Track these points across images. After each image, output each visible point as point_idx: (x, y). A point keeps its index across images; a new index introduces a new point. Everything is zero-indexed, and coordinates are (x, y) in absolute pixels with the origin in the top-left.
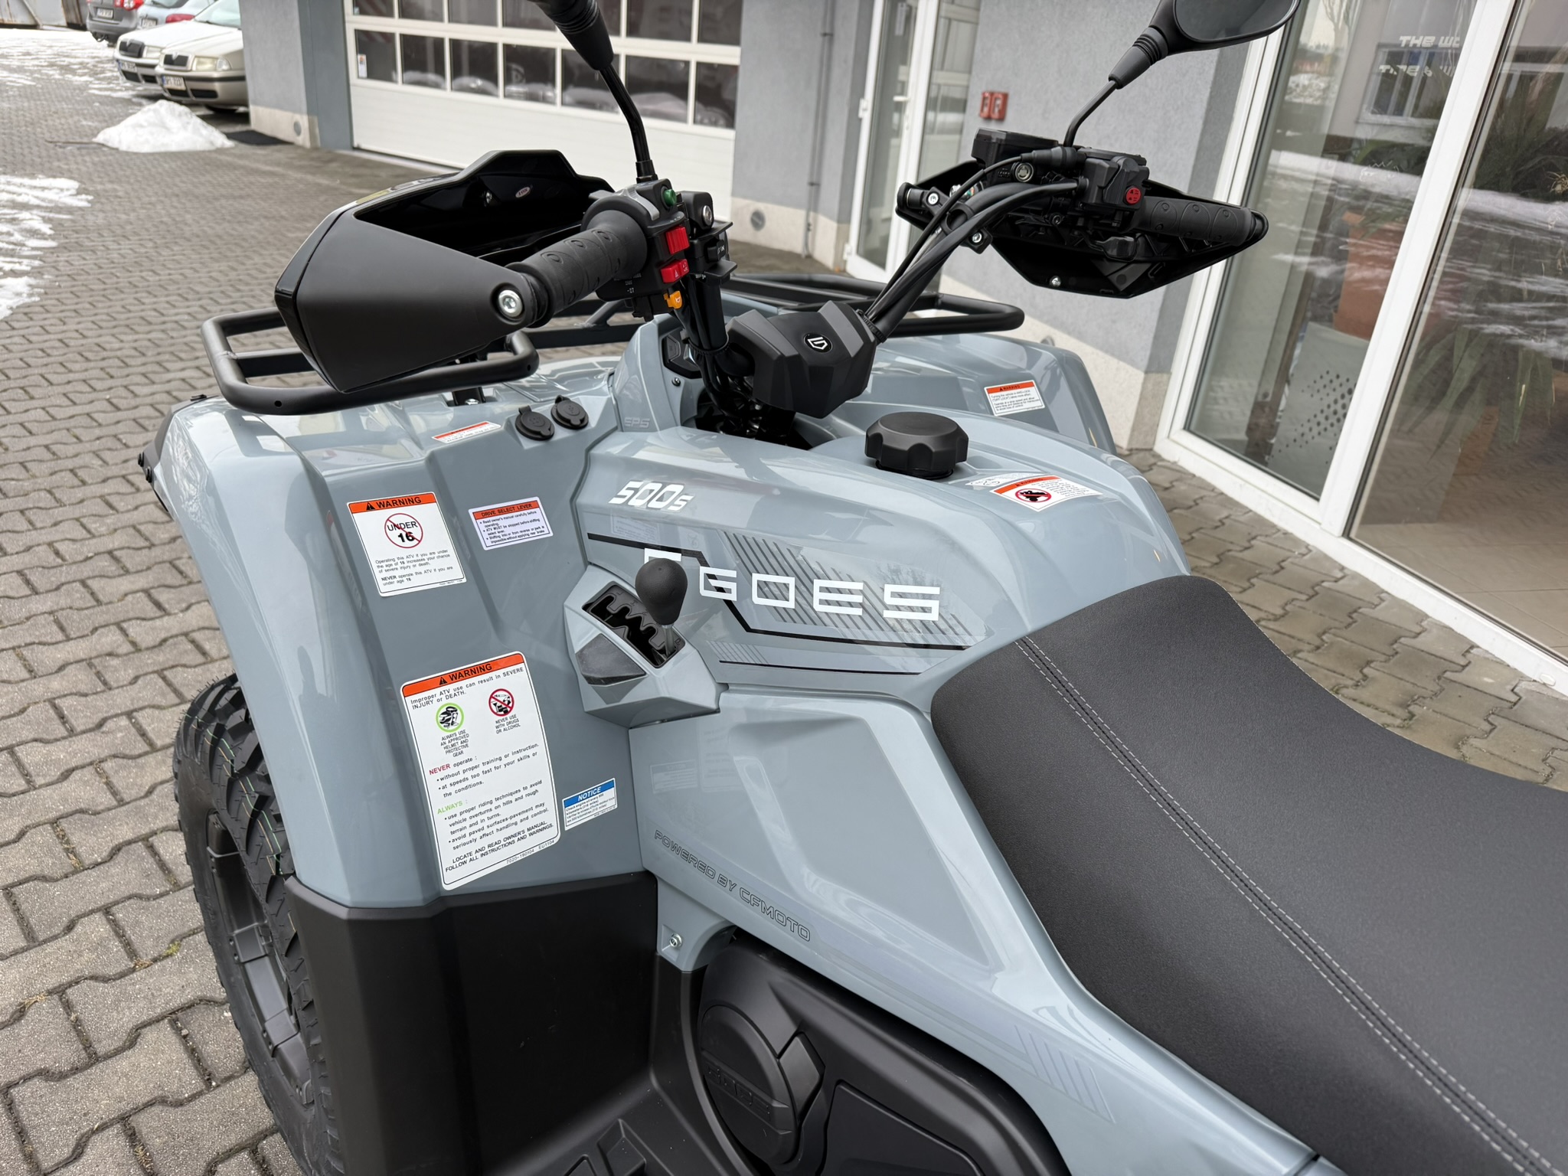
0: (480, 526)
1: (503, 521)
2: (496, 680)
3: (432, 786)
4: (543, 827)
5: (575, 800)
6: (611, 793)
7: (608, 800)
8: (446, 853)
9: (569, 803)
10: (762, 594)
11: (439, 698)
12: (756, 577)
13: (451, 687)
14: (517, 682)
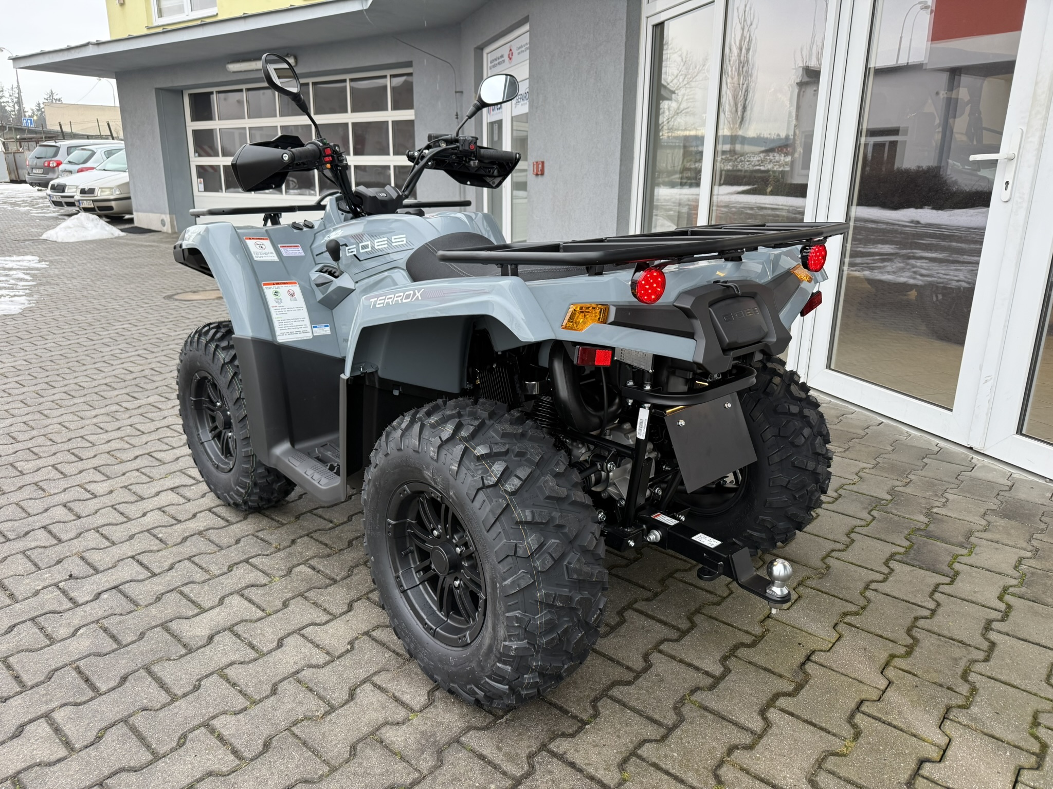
0: (282, 250)
1: (289, 249)
2: (290, 287)
3: (272, 310)
4: (306, 332)
5: (316, 327)
6: (328, 329)
7: (327, 331)
8: (278, 331)
9: (314, 327)
10: (363, 249)
11: (273, 288)
12: (360, 245)
13: (277, 286)
14: (296, 289)
